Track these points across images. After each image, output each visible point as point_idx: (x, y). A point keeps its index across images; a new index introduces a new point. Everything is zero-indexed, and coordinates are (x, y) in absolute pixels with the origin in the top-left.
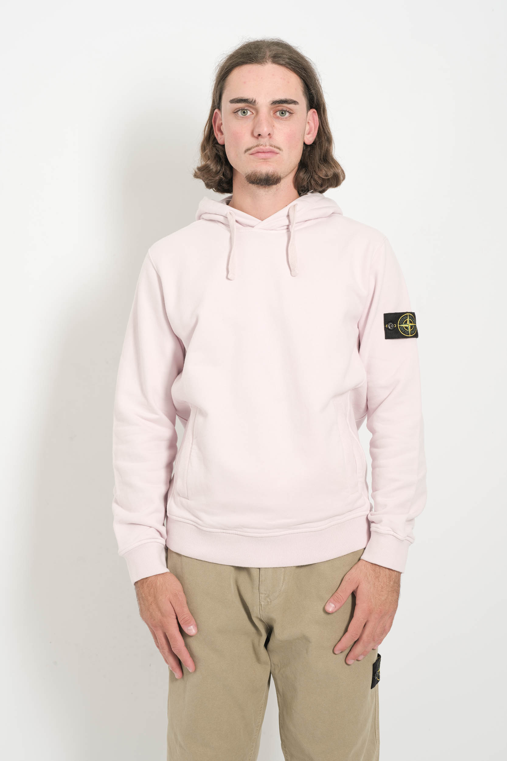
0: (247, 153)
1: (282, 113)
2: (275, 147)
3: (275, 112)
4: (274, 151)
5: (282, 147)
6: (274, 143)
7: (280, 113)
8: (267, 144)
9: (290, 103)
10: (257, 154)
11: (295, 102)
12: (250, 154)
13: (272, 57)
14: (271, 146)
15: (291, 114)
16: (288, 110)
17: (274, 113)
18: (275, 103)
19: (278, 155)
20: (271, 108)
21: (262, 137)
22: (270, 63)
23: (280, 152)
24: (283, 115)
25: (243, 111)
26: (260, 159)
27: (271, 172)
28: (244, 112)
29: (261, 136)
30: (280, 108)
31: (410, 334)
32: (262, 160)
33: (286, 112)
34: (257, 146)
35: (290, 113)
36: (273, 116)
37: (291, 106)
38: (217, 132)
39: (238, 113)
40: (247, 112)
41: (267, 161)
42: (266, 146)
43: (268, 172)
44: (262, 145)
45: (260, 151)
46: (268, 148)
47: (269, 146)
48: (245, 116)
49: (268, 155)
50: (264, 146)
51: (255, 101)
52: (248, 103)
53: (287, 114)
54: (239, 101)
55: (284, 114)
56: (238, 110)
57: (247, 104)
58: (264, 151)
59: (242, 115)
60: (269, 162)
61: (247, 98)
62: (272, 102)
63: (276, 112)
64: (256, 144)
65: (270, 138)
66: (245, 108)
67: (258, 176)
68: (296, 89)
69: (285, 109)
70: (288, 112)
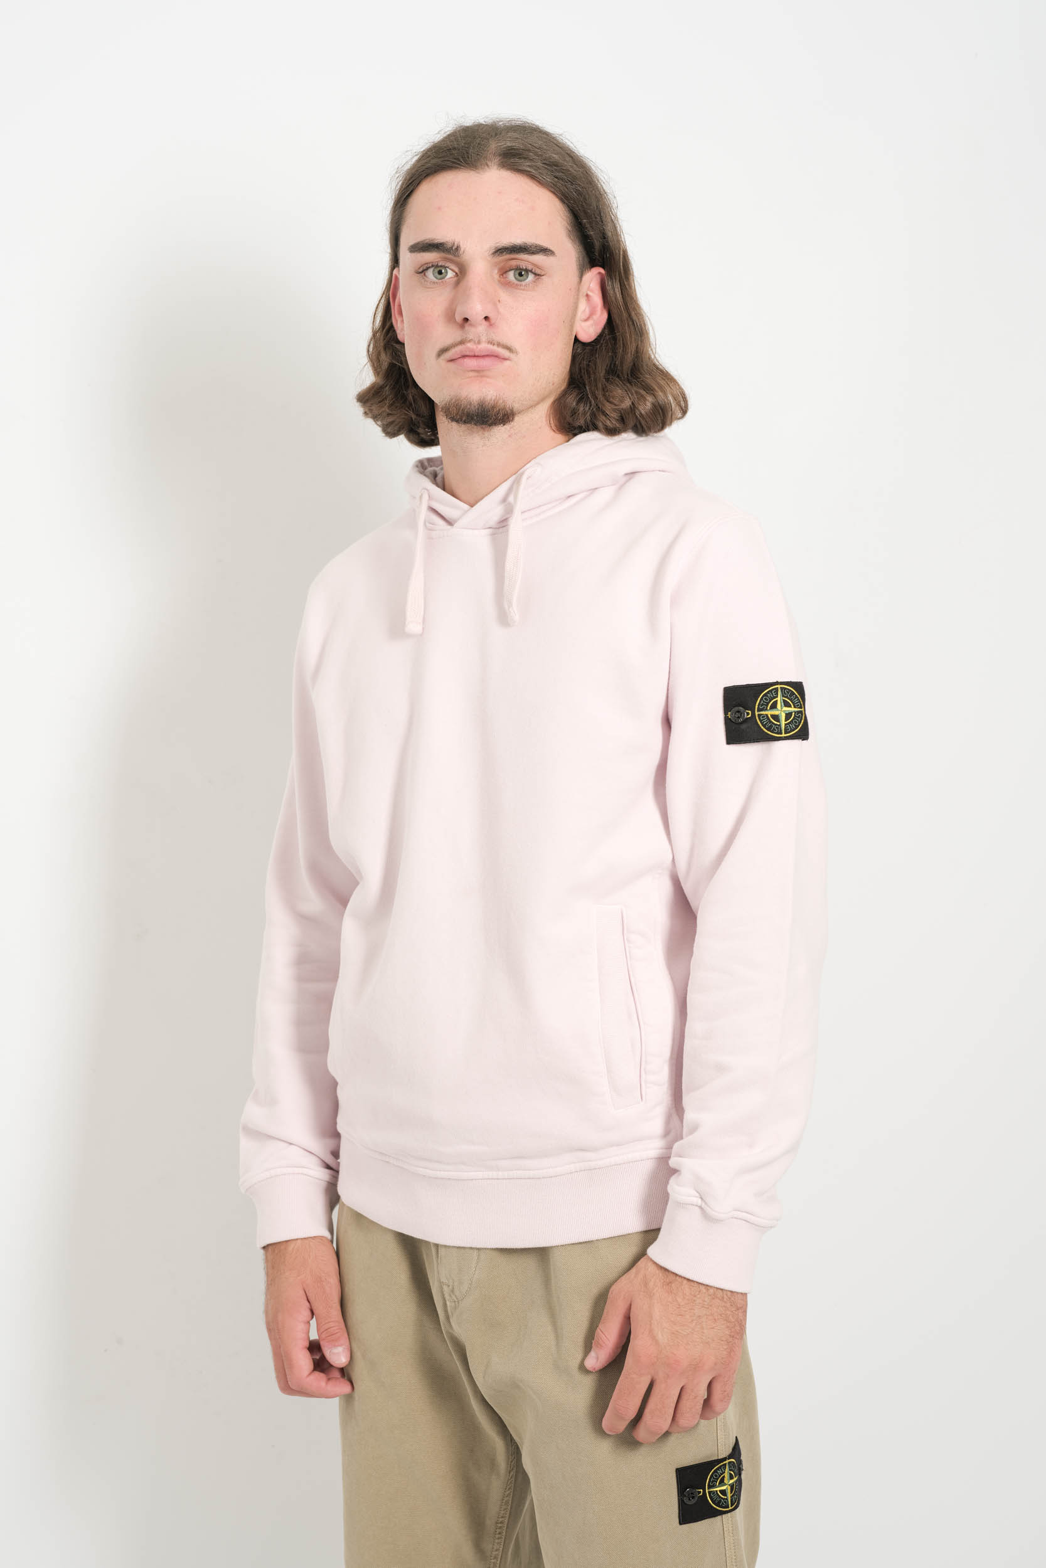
0: (442, 357)
1: (520, 275)
2: (499, 345)
3: (504, 272)
4: (499, 354)
5: (516, 345)
6: (497, 338)
7: (515, 275)
8: (484, 339)
9: (533, 253)
10: (461, 361)
11: (545, 251)
12: (450, 359)
13: (500, 155)
14: (491, 342)
15: (537, 277)
16: (530, 267)
17: (502, 275)
18: (500, 251)
19: (507, 363)
20: (496, 263)
21: (471, 325)
22: (495, 167)
23: (512, 356)
24: (522, 278)
25: (438, 269)
26: (468, 371)
27: (491, 399)
28: (440, 273)
29: (469, 322)
30: (514, 263)
31: (783, 732)
32: (472, 374)
33: (530, 273)
34: (462, 342)
35: (536, 274)
36: (499, 281)
37: (538, 259)
38: (397, 316)
39: (426, 274)
40: (447, 272)
41: (482, 376)
42: (479, 342)
43: (484, 398)
44: (470, 341)
45: (468, 353)
46: (484, 347)
47: (486, 342)
48: (440, 281)
49: (484, 363)
50: (475, 342)
51: (458, 248)
52: (444, 252)
53: (531, 277)
54: (427, 247)
55: (524, 277)
56: (425, 268)
57: (443, 255)
58: (476, 354)
59: (436, 278)
60: (488, 377)
61: (442, 241)
62: (494, 250)
63: (506, 272)
64: (459, 339)
65: (491, 325)
66: (440, 264)
67: (462, 407)
68: (549, 223)
69: (523, 265)
70: (531, 271)
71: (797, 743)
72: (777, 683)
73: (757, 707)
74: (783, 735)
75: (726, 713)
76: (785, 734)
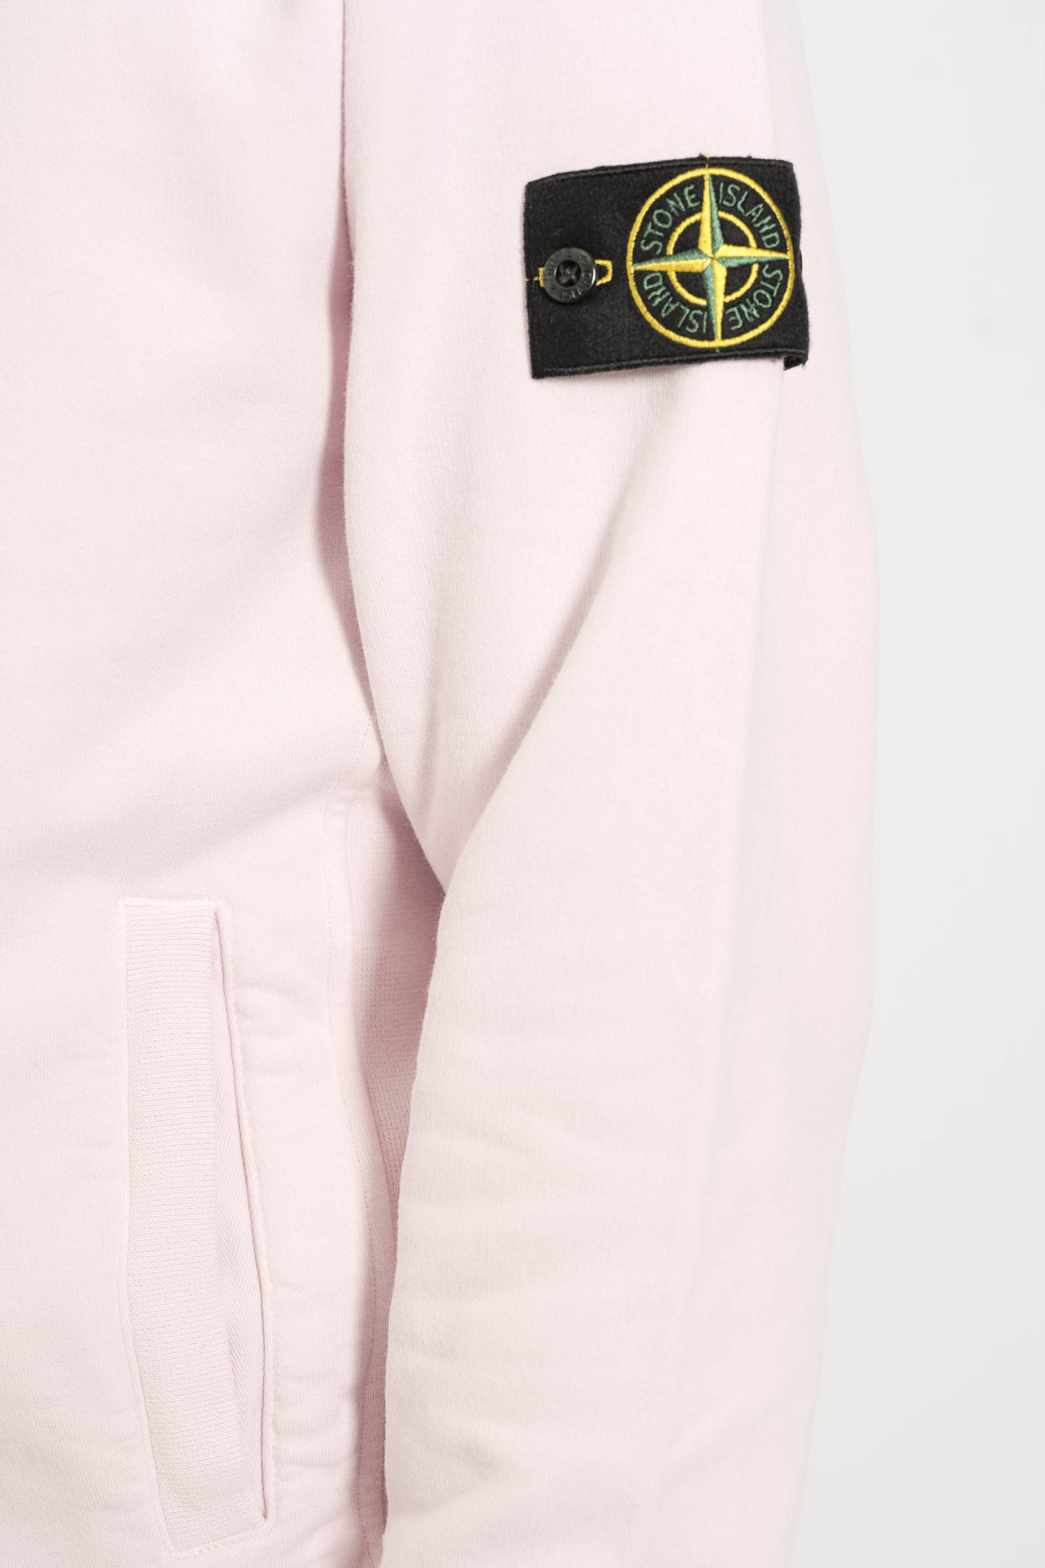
31: (718, 331)
71: (769, 369)
72: (701, 161)
73: (631, 245)
74: (719, 343)
75: (530, 271)
76: (725, 336)
